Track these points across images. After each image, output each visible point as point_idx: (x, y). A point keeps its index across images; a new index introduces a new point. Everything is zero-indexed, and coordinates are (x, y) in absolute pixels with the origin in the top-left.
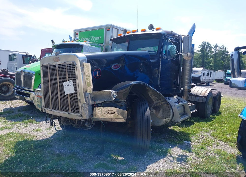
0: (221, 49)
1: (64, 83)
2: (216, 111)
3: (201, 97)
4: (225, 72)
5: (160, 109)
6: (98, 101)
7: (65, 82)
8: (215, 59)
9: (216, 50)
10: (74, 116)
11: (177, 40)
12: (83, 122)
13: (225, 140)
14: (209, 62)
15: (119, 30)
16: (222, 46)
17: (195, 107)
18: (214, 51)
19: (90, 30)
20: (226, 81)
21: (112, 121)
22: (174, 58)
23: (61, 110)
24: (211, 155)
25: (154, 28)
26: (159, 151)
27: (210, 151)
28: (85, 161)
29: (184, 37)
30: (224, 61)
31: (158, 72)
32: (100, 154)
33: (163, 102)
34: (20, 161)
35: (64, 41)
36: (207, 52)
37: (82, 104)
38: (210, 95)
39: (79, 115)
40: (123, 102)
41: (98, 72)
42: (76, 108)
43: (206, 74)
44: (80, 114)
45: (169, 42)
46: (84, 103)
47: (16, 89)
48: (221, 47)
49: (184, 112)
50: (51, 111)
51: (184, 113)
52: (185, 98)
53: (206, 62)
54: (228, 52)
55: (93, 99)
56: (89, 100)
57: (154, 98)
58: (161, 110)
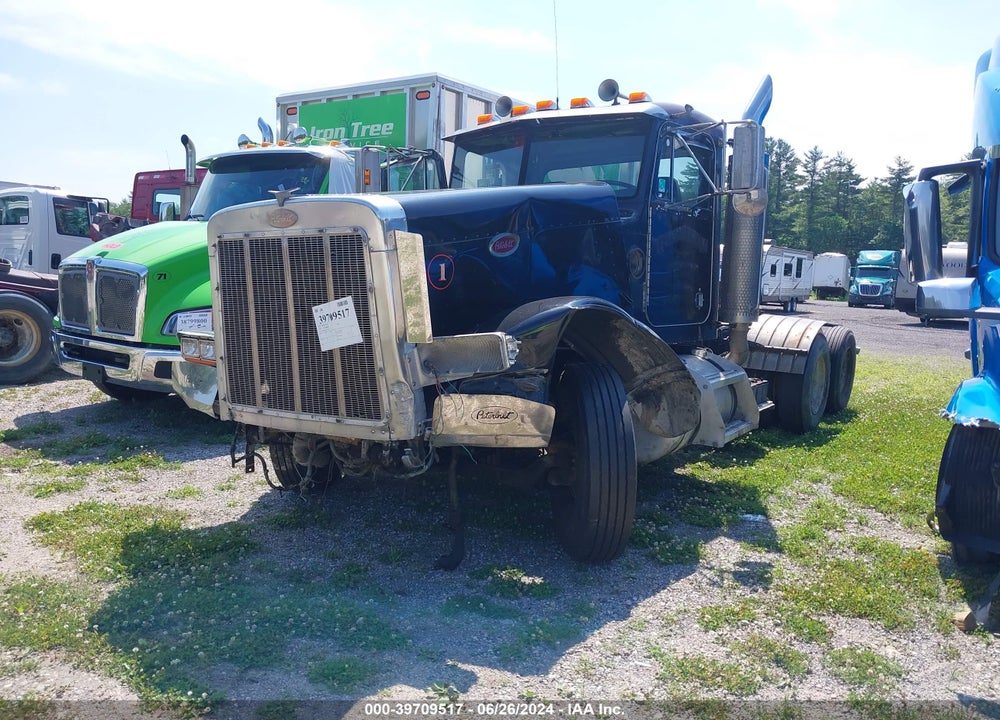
0: (833, 170)
1: (314, 308)
2: (837, 408)
3: (787, 352)
4: (853, 259)
5: (660, 401)
6: (448, 372)
7: (320, 303)
8: (812, 208)
9: (814, 171)
10: (357, 429)
11: (705, 141)
12: (392, 450)
13: (884, 507)
14: (790, 220)
15: (465, 97)
16: (836, 156)
17: (765, 393)
18: (805, 174)
19: (346, 97)
20: (856, 295)
21: (500, 444)
22: (694, 209)
23: (304, 410)
24: (844, 558)
25: (619, 95)
26: (663, 551)
27: (837, 544)
28: (403, 593)
29: (736, 129)
30: (845, 216)
31: (643, 263)
32: (449, 564)
33: (673, 374)
34: (167, 600)
35: (244, 142)
36: (780, 180)
37: (393, 385)
38: (820, 344)
39: (381, 423)
40: (535, 375)
41: (443, 266)
42: (368, 401)
43: (780, 269)
44: (385, 420)
45: (676, 145)
46: (399, 382)
47: (64, 338)
48: (832, 161)
49: (735, 409)
50: (259, 416)
51: (733, 415)
52: (735, 356)
53: (777, 222)
54: (858, 181)
55: (427, 366)
56: (414, 369)
57: (637, 359)
58: (664, 404)
